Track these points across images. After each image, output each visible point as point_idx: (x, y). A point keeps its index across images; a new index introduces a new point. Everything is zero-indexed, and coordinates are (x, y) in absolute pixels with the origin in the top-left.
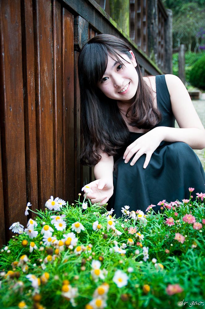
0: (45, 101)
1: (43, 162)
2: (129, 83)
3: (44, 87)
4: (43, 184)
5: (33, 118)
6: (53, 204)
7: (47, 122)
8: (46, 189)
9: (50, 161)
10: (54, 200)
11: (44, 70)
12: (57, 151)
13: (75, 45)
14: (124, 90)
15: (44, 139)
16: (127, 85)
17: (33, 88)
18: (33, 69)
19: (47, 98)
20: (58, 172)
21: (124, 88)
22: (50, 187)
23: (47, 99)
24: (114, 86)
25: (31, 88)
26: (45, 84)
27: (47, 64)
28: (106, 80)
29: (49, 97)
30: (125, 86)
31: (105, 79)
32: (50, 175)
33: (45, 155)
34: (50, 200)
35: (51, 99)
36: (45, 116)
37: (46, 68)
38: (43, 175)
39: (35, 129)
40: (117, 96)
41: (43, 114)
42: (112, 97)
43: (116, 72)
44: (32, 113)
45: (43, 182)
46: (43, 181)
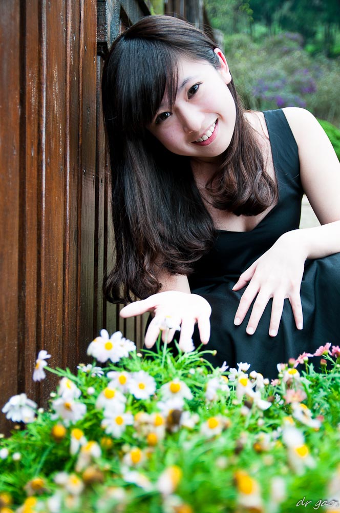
0: (53, 145)
1: (46, 276)
2: (217, 120)
3: (51, 113)
4: (45, 327)
5: (33, 175)
6: (108, 347)
7: (54, 190)
8: (50, 340)
9: (57, 280)
10: (110, 338)
11: (52, 77)
12: (68, 258)
13: (99, 43)
14: (205, 138)
15: (49, 225)
16: (212, 126)
17: (34, 109)
18: (36, 69)
19: (56, 138)
20: (70, 306)
21: (204, 134)
22: (56, 336)
23: (56, 141)
24: (184, 130)
25: (31, 108)
26: (54, 107)
27: (58, 67)
28: (166, 117)
29: (59, 136)
30: (208, 129)
31: (164, 116)
32: (56, 308)
33: (50, 262)
34: (98, 339)
35: (62, 143)
36: (52, 177)
37: (55, 74)
38: (45, 306)
39: (35, 199)
40: (190, 150)
41: (49, 171)
42: (180, 151)
43: (186, 101)
44: (32, 164)
45: (45, 323)
46: (45, 320)
